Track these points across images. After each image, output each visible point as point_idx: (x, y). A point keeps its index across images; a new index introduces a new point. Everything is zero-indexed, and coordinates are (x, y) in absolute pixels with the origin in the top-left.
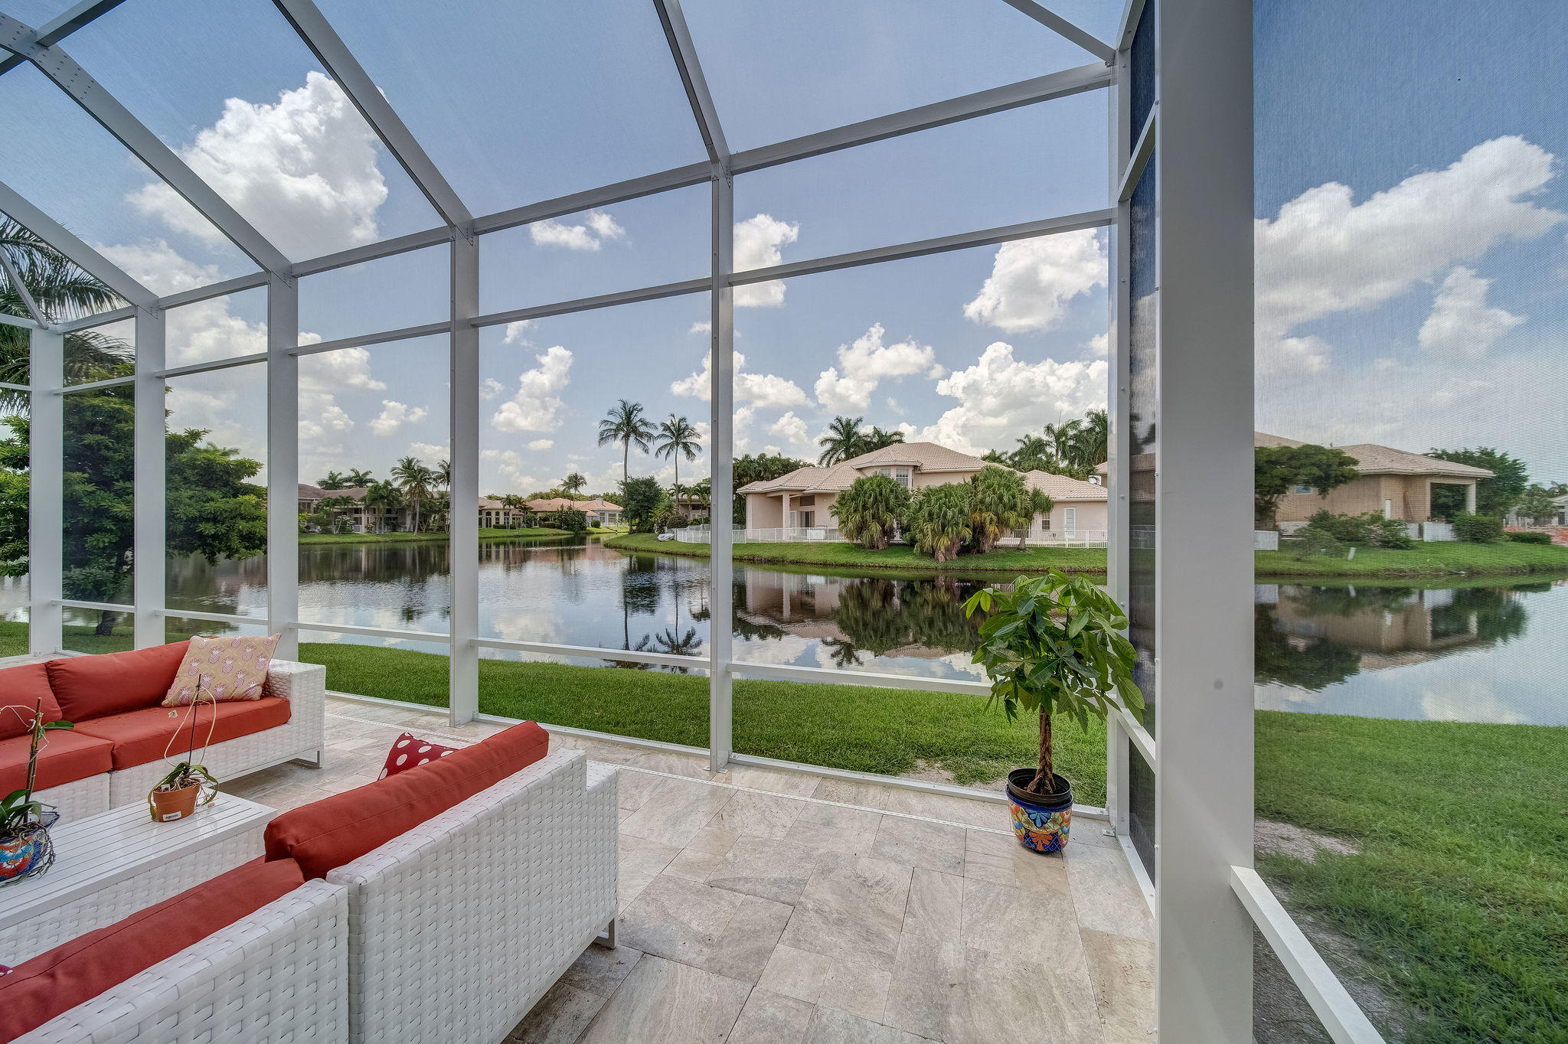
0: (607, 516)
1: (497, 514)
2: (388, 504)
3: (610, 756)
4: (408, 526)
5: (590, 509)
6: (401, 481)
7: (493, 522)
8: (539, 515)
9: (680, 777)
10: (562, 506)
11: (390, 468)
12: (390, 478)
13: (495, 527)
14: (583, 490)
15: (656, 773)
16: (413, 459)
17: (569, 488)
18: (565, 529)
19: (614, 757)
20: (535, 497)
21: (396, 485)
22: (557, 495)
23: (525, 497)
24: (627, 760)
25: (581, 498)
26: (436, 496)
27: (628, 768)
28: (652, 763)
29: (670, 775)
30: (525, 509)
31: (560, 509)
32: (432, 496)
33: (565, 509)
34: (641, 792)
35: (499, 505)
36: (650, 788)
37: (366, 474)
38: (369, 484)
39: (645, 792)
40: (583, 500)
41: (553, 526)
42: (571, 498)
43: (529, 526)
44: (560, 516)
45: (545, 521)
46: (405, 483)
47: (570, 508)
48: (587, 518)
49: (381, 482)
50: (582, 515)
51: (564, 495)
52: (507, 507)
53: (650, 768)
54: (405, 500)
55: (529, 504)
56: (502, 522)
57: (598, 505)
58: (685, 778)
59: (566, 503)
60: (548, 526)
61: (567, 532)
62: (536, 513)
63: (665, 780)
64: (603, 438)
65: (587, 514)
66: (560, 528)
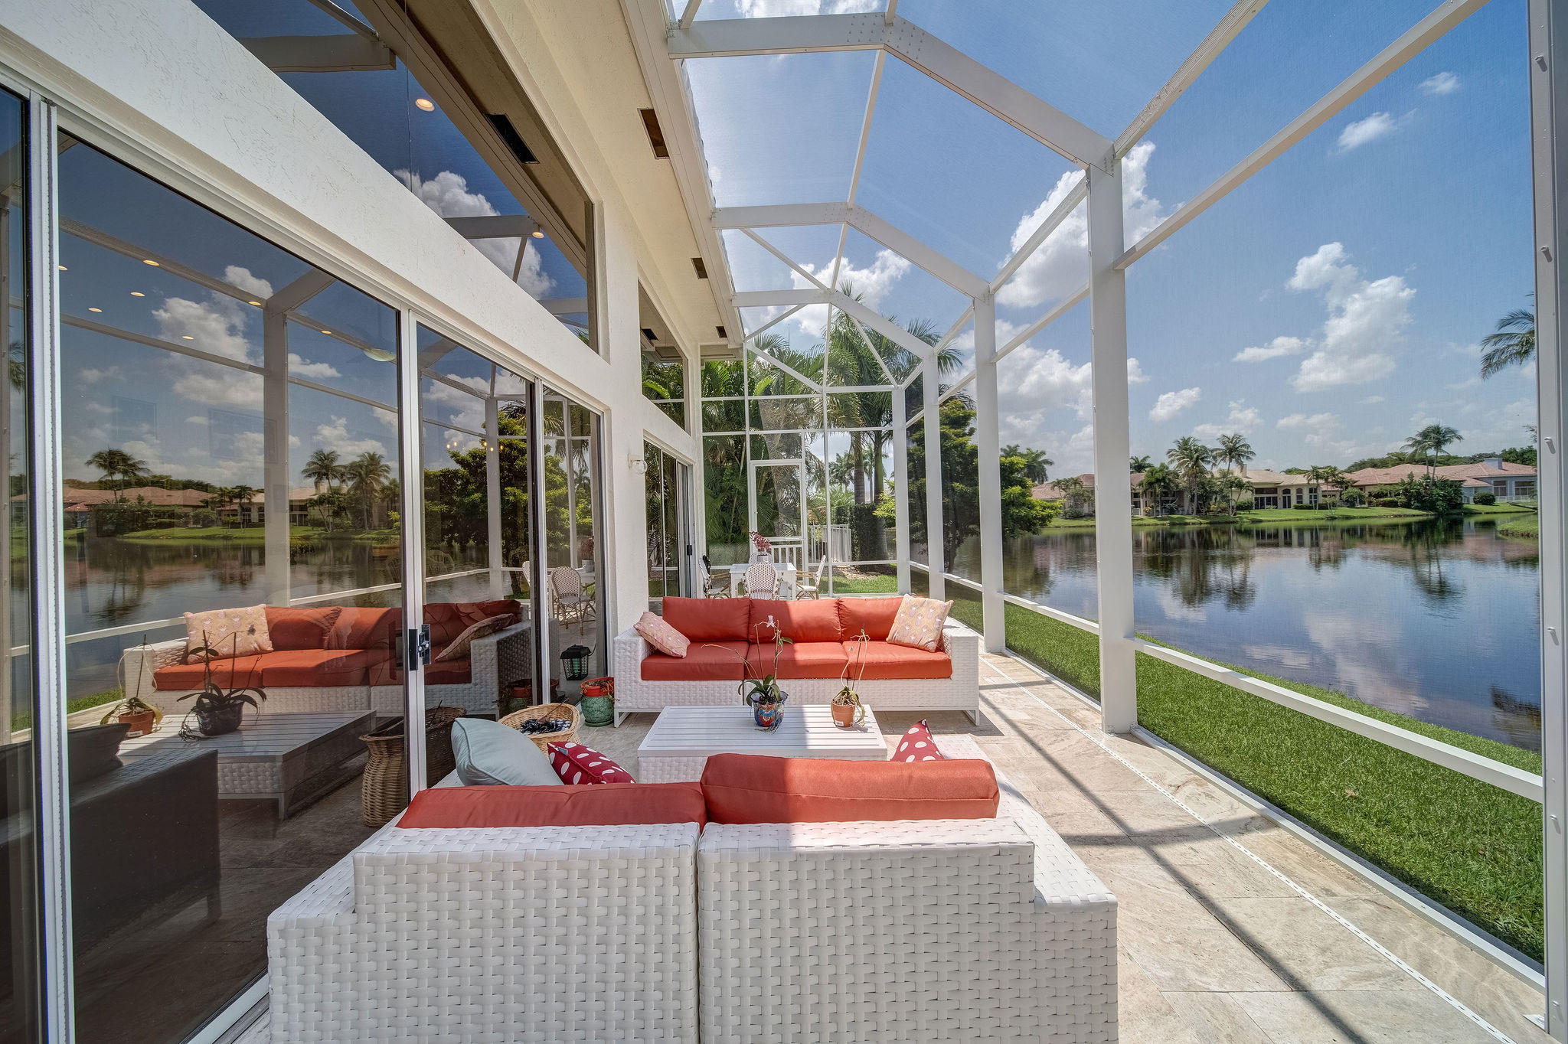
0: (1511, 487)
1: (1299, 491)
2: (1164, 487)
3: (1300, 870)
4: (1186, 508)
5: (1468, 476)
6: (1176, 463)
7: (1294, 502)
8: (1368, 490)
9: (1442, 993)
10: (1411, 476)
11: (1166, 451)
12: (1166, 460)
13: (1296, 508)
14: (1451, 449)
15: (1383, 950)
16: (1189, 438)
17: (1424, 449)
18: (1417, 508)
19: (1307, 874)
20: (1361, 466)
21: (1172, 467)
22: (1399, 460)
23: (1342, 467)
24: (1328, 892)
25: (1449, 461)
26: (1217, 475)
27: (1325, 908)
28: (1385, 928)
29: (1416, 975)
30: (1342, 483)
31: (1406, 480)
32: (1213, 476)
33: (1417, 479)
34: (1327, 965)
35: (1301, 480)
36: (1355, 970)
37: (1145, 459)
38: (1147, 469)
39: (1336, 971)
40: (1455, 463)
41: (1393, 504)
42: (1431, 462)
43: (1352, 505)
44: (1406, 490)
45: (1381, 497)
46: (1180, 465)
47: (1427, 477)
48: (1463, 491)
49: (1157, 465)
50: (1456, 486)
51: (1413, 460)
52: (1314, 481)
53: (1375, 934)
54: (1183, 482)
55: (1348, 477)
56: (1306, 500)
57: (1490, 469)
58: (1455, 1003)
59: (1419, 471)
60: (1386, 505)
61: (1421, 512)
62: (1362, 488)
63: (1399, 977)
64: (1491, 363)
65: (1465, 484)
66: (1407, 505)
